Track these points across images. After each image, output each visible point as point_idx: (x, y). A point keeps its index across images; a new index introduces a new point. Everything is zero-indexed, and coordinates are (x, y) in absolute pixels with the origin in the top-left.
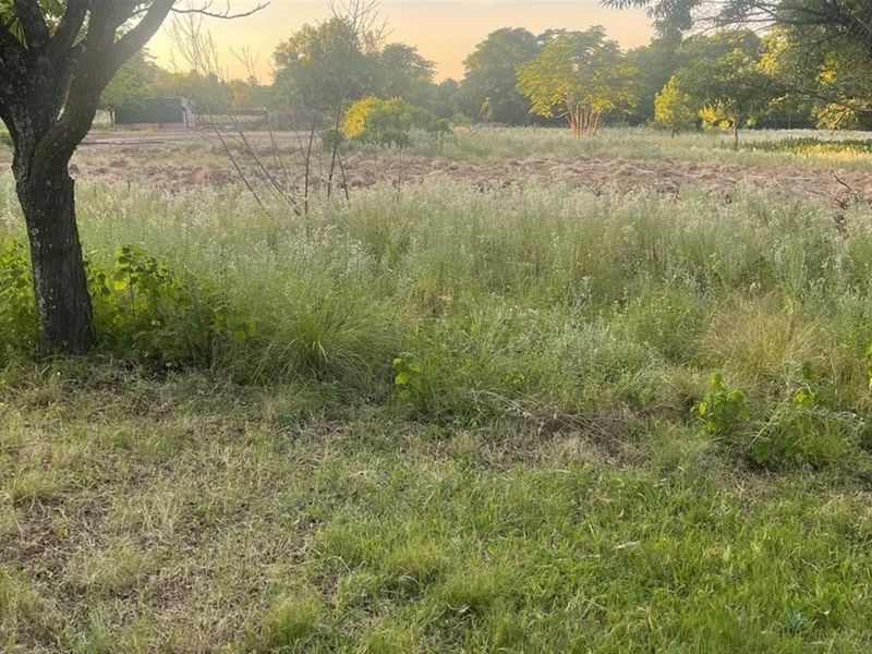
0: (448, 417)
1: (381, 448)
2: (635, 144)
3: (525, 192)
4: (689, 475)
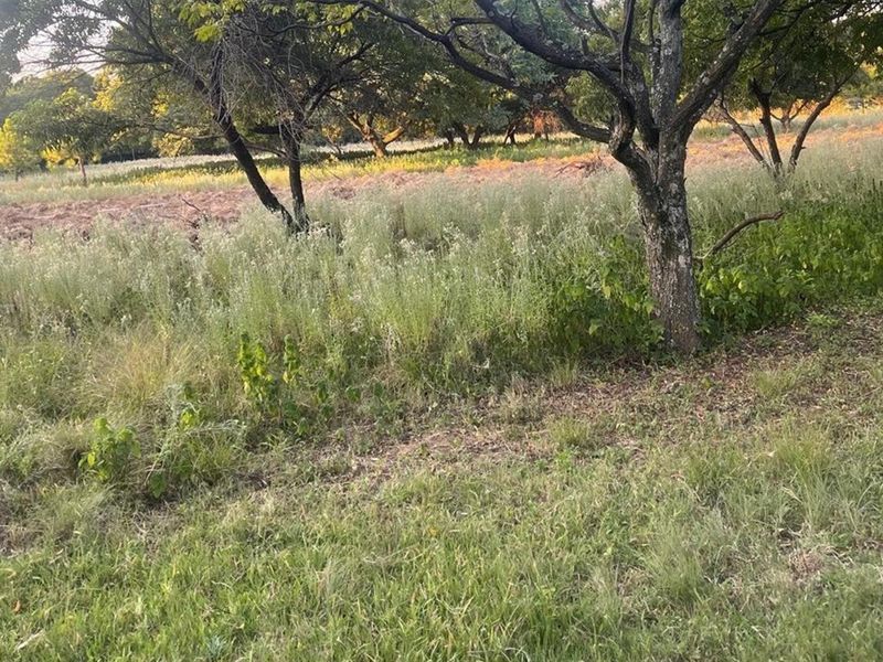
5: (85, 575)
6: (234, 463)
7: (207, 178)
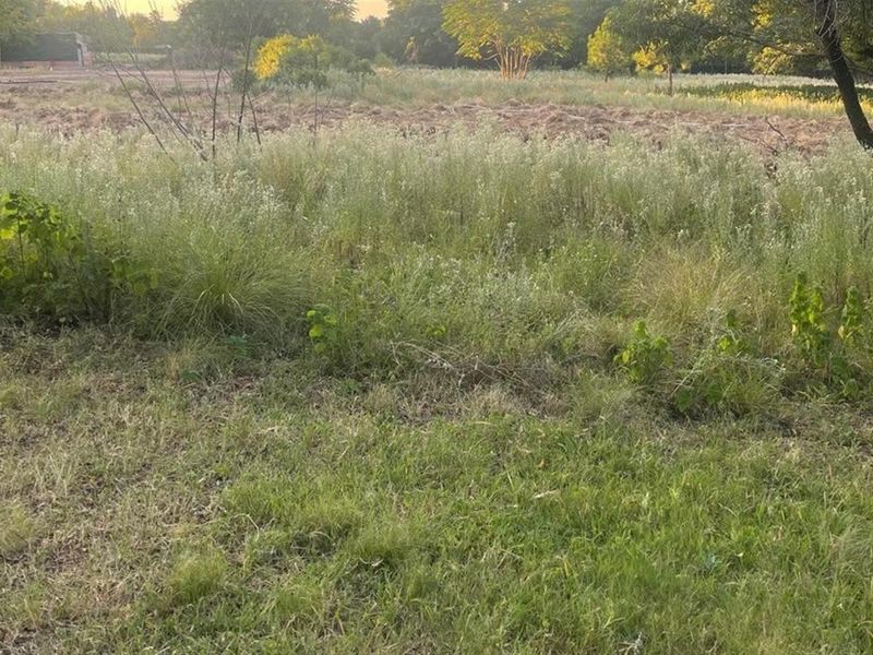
0: (365, 370)
1: (294, 404)
2: (567, 88)
3: (450, 136)
4: (610, 425)
5: (604, 456)
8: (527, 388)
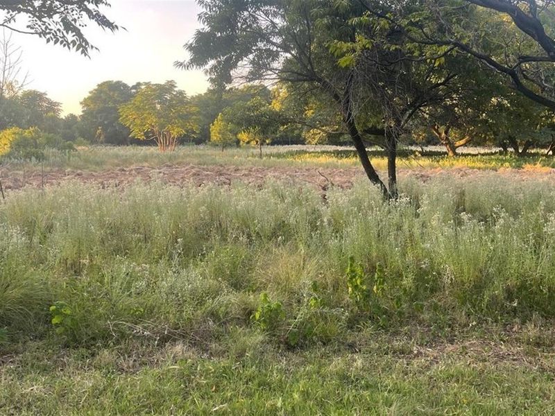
0: (92, 342)
1: (45, 370)
2: (200, 156)
4: (254, 358)
5: (251, 379)
6: (339, 334)
7: (333, 160)
8: (199, 340)
